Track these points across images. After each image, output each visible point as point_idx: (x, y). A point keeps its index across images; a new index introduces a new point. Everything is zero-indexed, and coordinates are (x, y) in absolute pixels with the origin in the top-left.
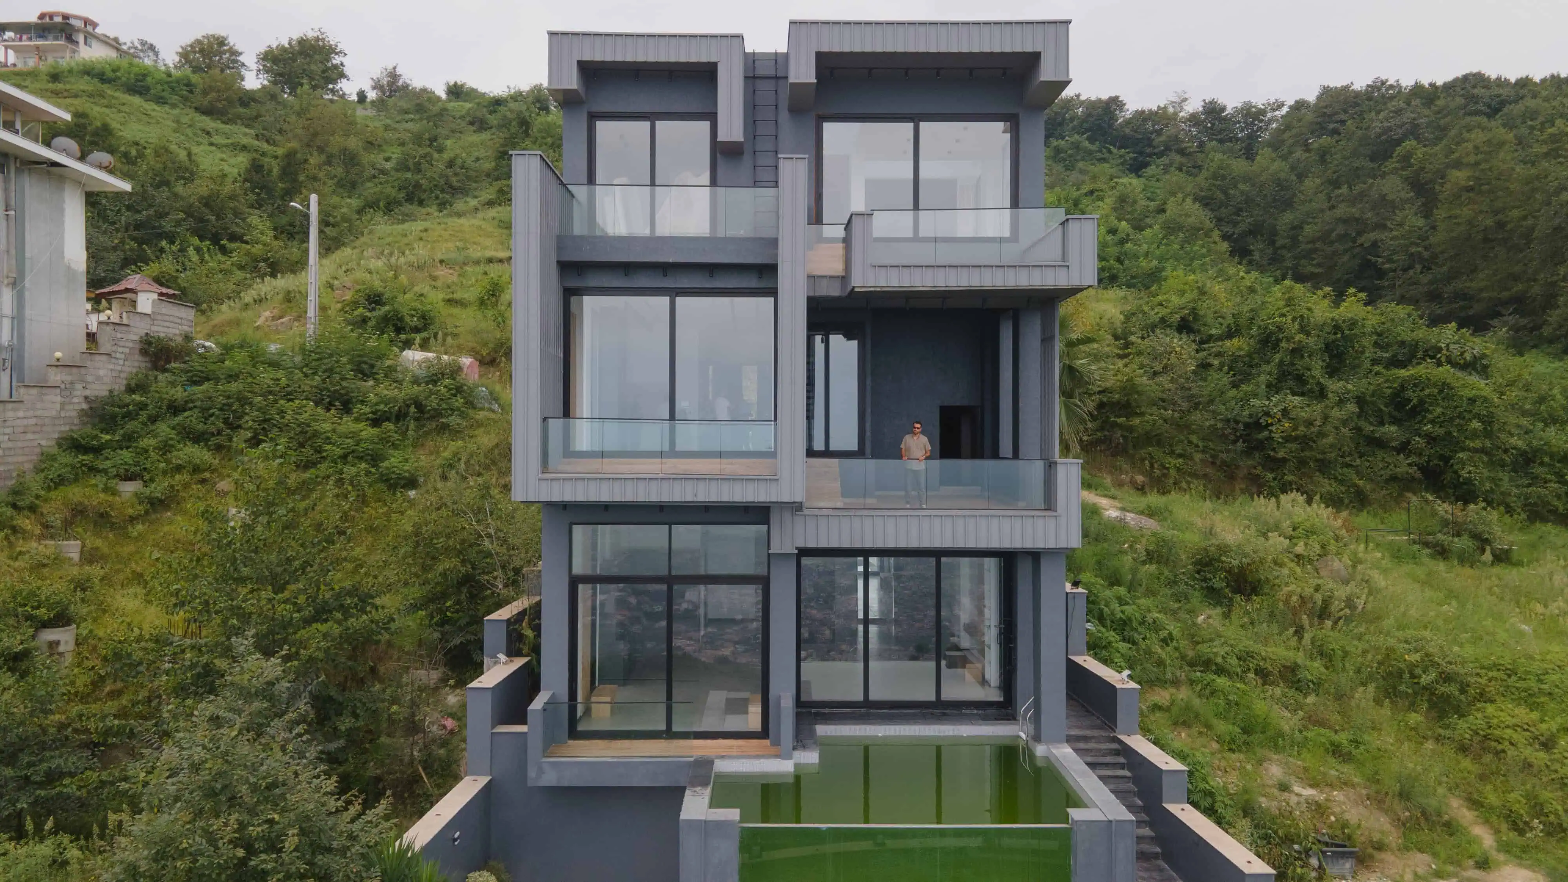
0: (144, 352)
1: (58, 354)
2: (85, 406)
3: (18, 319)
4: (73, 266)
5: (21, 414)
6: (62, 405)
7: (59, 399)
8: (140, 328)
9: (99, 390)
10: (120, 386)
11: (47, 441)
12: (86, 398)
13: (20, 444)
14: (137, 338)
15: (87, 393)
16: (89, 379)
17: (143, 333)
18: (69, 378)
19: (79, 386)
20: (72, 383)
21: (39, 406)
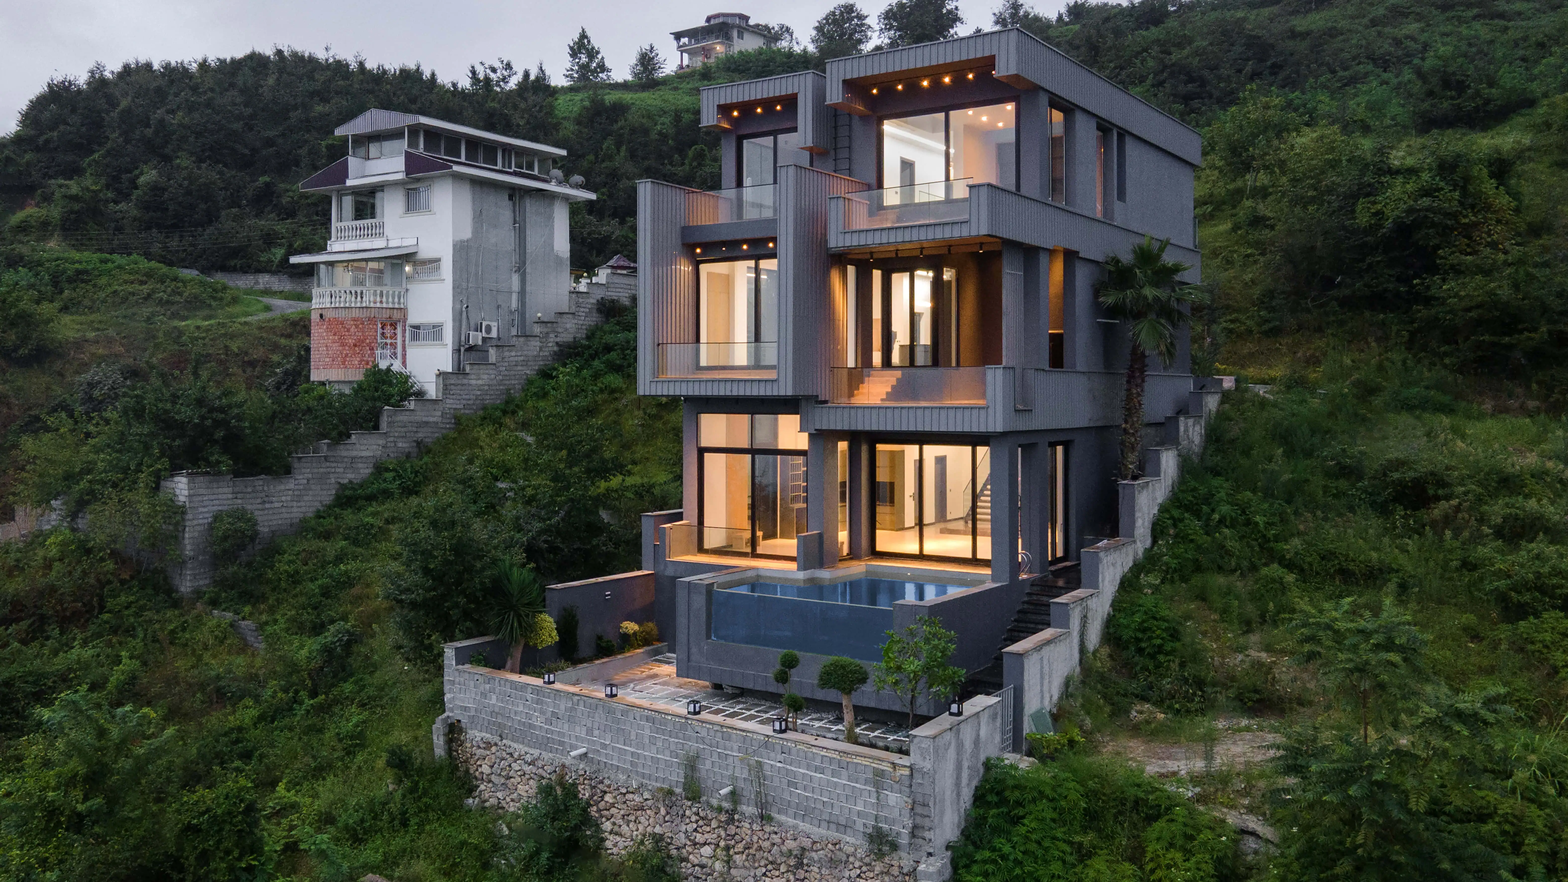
0: (599, 311)
1: (539, 315)
2: (556, 349)
3: (522, 293)
4: (561, 254)
5: (513, 354)
6: (541, 349)
7: (538, 344)
8: (599, 294)
9: (566, 337)
10: (582, 334)
11: (529, 372)
12: (557, 343)
13: (512, 373)
14: (594, 301)
15: (558, 340)
16: (560, 330)
17: (599, 297)
18: (545, 330)
19: (552, 335)
20: (547, 333)
21: (525, 348)
